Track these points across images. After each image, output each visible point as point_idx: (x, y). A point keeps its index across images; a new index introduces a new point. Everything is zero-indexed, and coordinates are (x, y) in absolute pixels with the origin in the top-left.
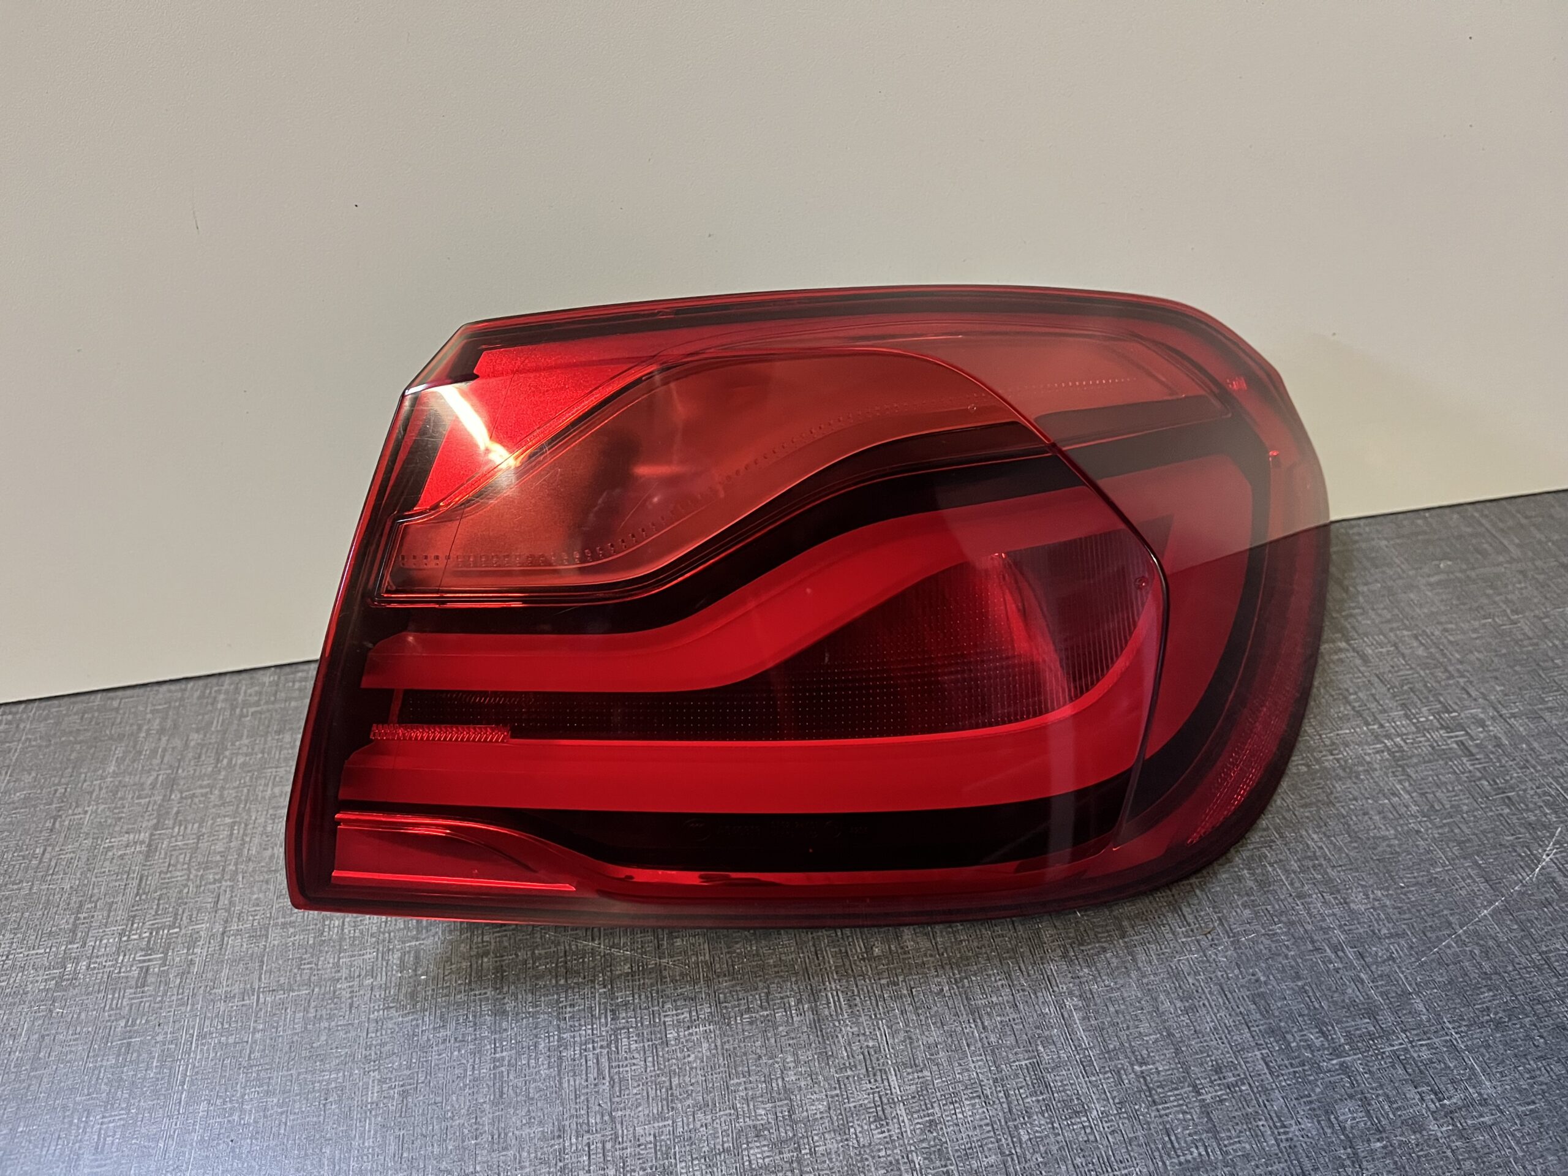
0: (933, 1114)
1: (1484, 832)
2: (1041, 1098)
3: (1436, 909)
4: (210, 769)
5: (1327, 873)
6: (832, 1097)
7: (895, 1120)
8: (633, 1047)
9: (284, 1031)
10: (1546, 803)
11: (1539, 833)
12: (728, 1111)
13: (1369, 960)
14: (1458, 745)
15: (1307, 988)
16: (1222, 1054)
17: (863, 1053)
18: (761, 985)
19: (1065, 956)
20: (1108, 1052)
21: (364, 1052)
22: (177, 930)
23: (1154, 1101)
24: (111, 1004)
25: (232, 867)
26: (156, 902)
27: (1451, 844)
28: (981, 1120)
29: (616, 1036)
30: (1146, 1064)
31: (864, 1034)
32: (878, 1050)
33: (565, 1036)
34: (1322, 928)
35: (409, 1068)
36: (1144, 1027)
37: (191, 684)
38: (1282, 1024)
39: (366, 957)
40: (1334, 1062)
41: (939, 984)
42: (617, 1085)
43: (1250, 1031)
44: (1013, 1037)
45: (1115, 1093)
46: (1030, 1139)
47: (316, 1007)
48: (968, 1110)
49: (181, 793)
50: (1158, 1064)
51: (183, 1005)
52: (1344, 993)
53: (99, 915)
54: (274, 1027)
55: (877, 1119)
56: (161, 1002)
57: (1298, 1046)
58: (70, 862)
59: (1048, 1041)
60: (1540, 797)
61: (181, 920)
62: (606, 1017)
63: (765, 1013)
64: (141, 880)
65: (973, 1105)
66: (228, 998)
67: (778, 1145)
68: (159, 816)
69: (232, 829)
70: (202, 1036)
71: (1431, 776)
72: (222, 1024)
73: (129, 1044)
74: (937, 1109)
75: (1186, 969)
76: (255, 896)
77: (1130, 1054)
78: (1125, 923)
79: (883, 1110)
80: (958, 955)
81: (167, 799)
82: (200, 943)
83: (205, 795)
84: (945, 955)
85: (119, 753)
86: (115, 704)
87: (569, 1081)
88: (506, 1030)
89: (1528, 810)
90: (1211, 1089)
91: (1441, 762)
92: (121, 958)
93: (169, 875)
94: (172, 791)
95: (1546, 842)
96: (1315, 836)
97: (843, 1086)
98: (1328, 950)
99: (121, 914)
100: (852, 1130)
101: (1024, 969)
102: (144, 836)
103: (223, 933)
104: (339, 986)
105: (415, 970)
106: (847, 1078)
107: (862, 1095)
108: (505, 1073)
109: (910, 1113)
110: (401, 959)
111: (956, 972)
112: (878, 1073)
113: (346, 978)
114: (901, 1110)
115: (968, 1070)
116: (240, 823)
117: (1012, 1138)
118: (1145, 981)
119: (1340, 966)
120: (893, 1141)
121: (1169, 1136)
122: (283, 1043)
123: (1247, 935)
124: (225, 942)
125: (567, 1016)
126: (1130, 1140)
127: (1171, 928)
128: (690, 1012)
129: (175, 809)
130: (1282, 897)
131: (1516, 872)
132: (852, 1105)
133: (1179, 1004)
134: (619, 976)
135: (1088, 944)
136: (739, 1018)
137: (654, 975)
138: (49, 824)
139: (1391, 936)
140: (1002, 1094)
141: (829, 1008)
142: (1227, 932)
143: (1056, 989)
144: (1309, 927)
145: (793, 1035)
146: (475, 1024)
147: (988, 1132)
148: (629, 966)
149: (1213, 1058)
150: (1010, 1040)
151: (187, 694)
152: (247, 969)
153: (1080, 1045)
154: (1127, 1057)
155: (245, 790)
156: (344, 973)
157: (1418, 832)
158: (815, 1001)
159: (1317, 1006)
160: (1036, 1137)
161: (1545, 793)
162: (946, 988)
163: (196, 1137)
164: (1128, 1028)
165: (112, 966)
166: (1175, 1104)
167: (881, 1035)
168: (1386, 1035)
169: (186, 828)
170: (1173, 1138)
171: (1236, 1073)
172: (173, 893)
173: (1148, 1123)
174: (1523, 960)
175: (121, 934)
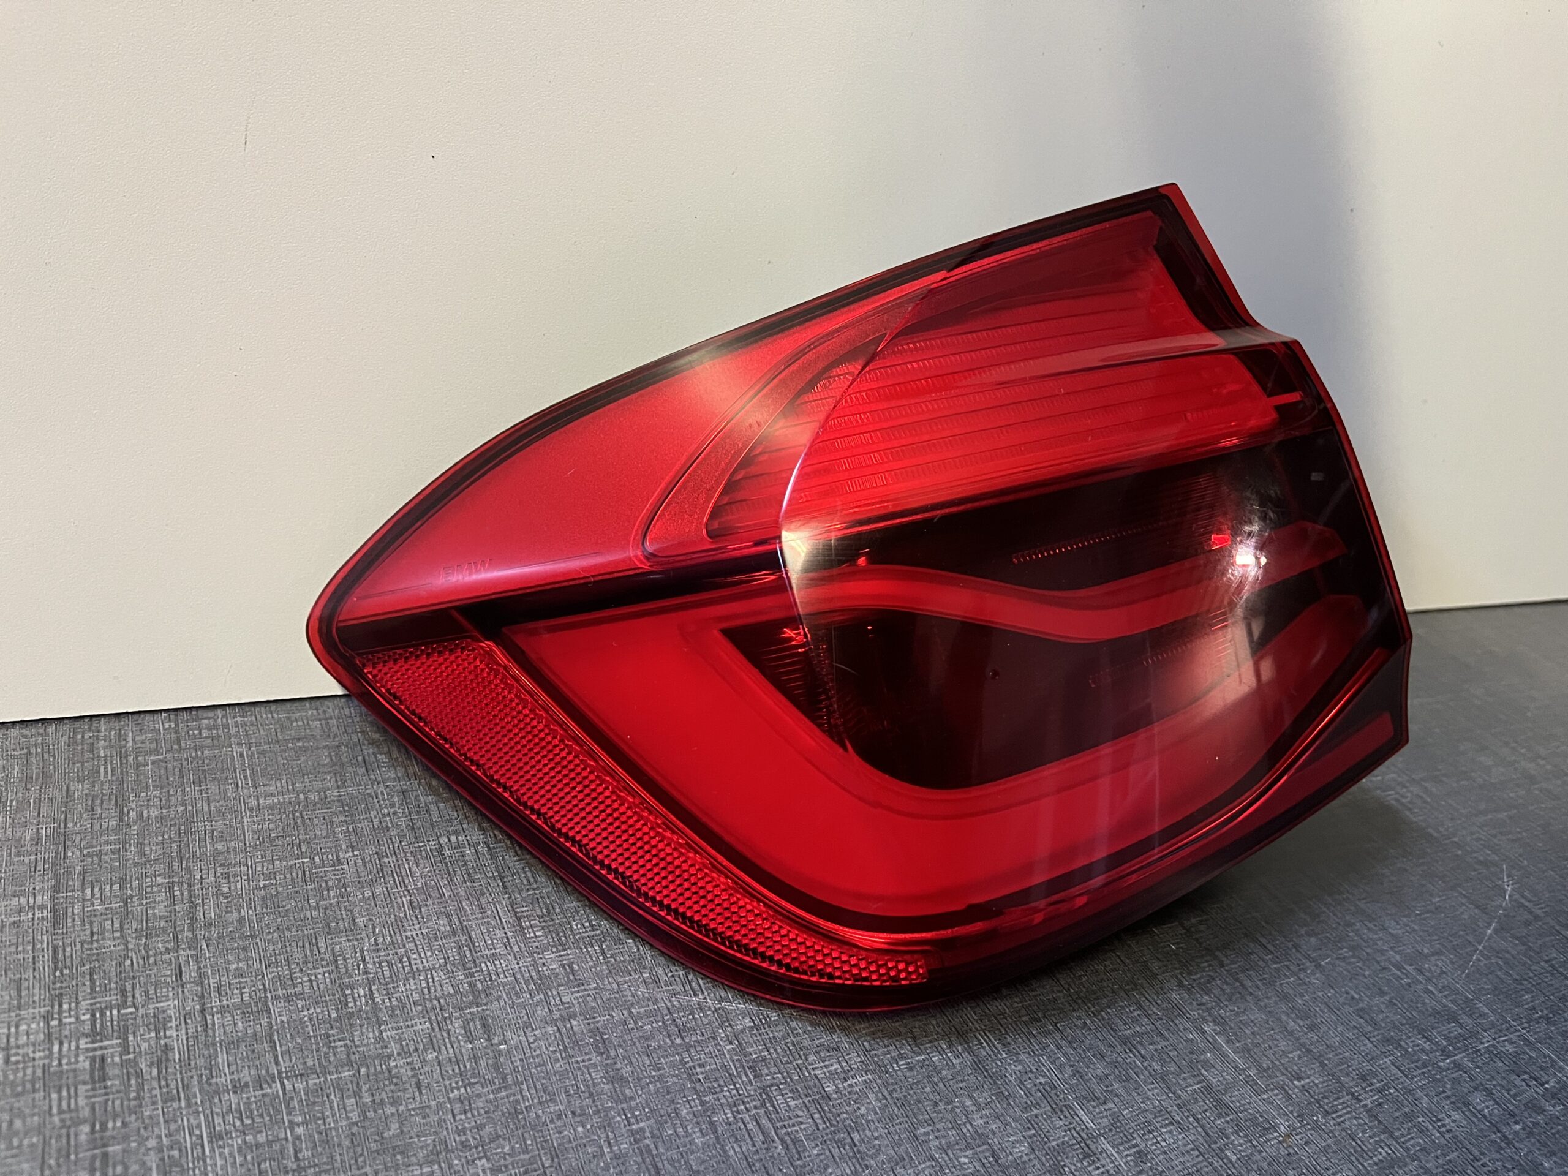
0: (1137, 1145)
1: (1453, 869)
2: (1228, 1119)
3: (1453, 931)
5: (1356, 905)
7: (1104, 1155)
8: (792, 1104)
9: (336, 1122)
10: (1484, 846)
11: (1492, 869)
12: (928, 1163)
13: (1427, 974)
16: (1359, 1063)
17: (1039, 1090)
18: (902, 1030)
19: (1181, 985)
20: (1265, 1071)
21: (458, 1139)
22: (131, 1010)
23: (1326, 1112)
24: (59, 1105)
25: (187, 933)
26: (88, 977)
27: (1435, 879)
28: (1185, 1145)
29: (767, 1094)
30: (1302, 1078)
31: (1031, 1071)
32: (1052, 1086)
33: (707, 1099)
34: (1378, 951)
35: (526, 1151)
36: (1283, 1046)
38: (1392, 1033)
39: (417, 1028)
40: (1448, 1061)
41: (1079, 1018)
42: (791, 1146)
43: (1371, 1042)
44: (1173, 1064)
45: (1291, 1108)
46: (1238, 1159)
47: (369, 1090)
48: (1168, 1137)
49: (81, 850)
50: (1312, 1078)
51: (173, 1100)
52: (1424, 1003)
54: (319, 1119)
55: (1086, 1155)
56: (138, 1098)
57: (1414, 1051)
59: (1207, 1065)
61: (133, 996)
62: (747, 1075)
63: (921, 1058)
64: (55, 951)
65: (1170, 1132)
66: (239, 1087)
68: (56, 876)
69: (172, 891)
70: (216, 1137)
72: (241, 1120)
73: (104, 1154)
74: (1139, 1140)
75: (1291, 992)
76: (234, 966)
77: (1284, 1071)
78: (1218, 954)
79: (1088, 1146)
81: (60, 856)
82: (174, 1024)
83: (116, 852)
84: (1072, 990)
87: (733, 1148)
88: (632, 1098)
89: (1474, 851)
90: (1367, 1095)
92: (56, 1048)
93: (96, 945)
94: (66, 848)
95: (1501, 876)
97: (1036, 1126)
98: (1393, 969)
101: (1151, 1000)
102: (42, 899)
103: (203, 1011)
104: (392, 1064)
105: (489, 1039)
106: (1036, 1117)
107: (1059, 1133)
108: (652, 1146)
109: (1115, 1146)
110: (466, 1029)
111: (1090, 1005)
112: (1064, 1109)
113: (399, 1054)
114: (1105, 1144)
115: (1148, 1099)
116: (180, 884)
117: (1222, 1160)
118: (1262, 1004)
119: (1409, 981)
121: (1354, 1141)
122: (339, 1136)
123: (1324, 959)
124: (209, 1022)
125: (700, 1078)
126: (1324, 1148)
127: (1258, 956)
128: (839, 1063)
129: (78, 869)
130: (1334, 926)
131: (1493, 899)
132: (1053, 1144)
133: (1301, 1023)
134: (742, 1031)
135: (1196, 973)
136: (895, 1065)
137: (782, 1028)
139: (1433, 954)
140: (1191, 1119)
141: (984, 1048)
142: (1306, 958)
143: (1189, 1016)
144: (1368, 951)
145: (960, 1078)
148: (749, 1019)
149: (1354, 1068)
150: (1173, 1068)
152: (253, 1051)
153: (1238, 1067)
154: (1283, 1074)
155: (175, 846)
156: (394, 1048)
157: (1405, 870)
158: (967, 1043)
159: (1410, 1016)
160: (1243, 1156)
161: (1479, 839)
162: (1088, 1022)
164: (1270, 1047)
165: (45, 1057)
167: (1048, 1071)
168: (1474, 1035)
169: (101, 890)
170: (1359, 1142)
172: (110, 966)
174: (1537, 968)
175: (47, 1018)
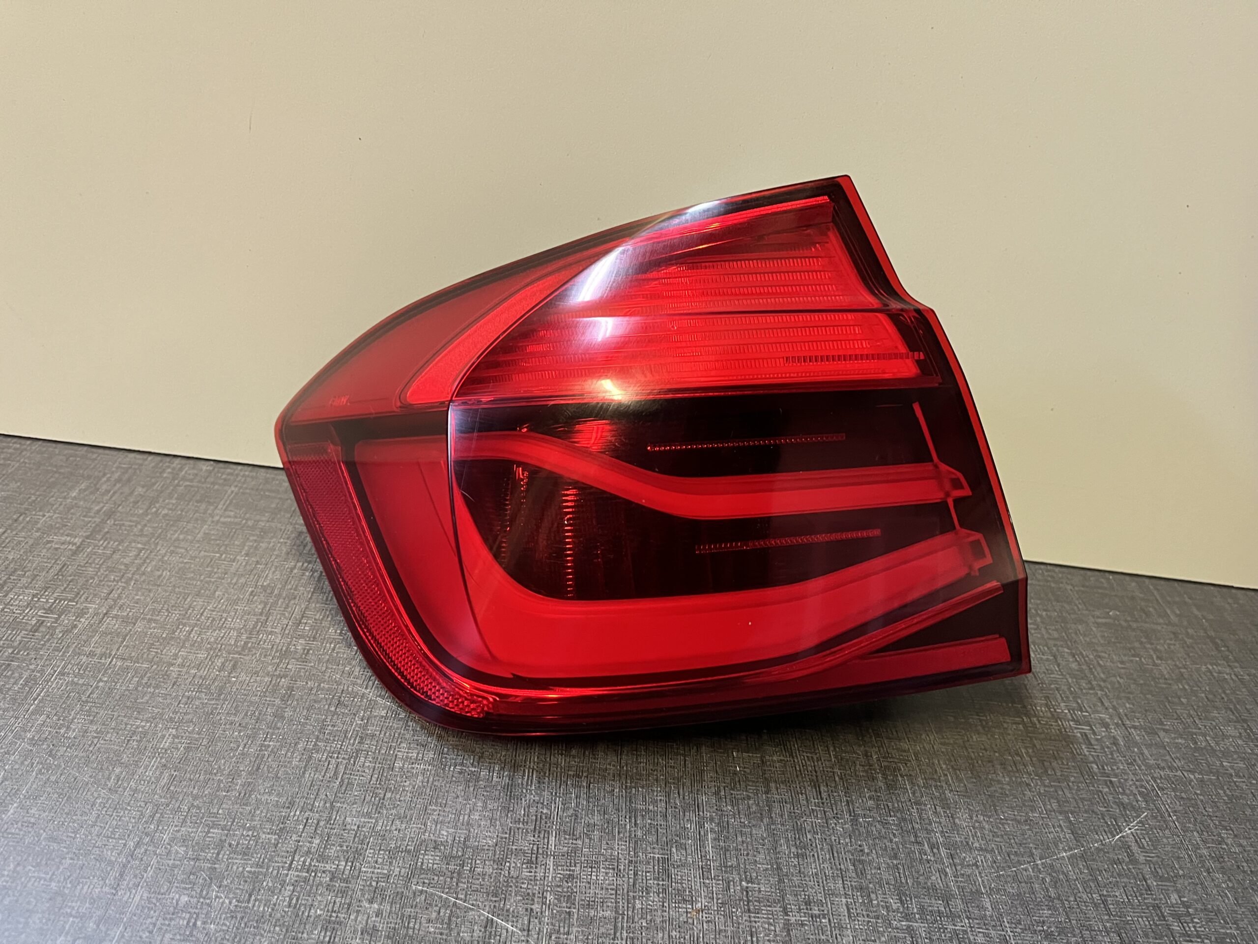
0: (573, 871)
1: (1082, 799)
2: (661, 883)
3: (1024, 841)
4: (141, 512)
5: (944, 793)
6: (502, 838)
7: (543, 867)
8: (367, 764)
9: (121, 686)
10: (1140, 793)
11: (1128, 812)
12: (419, 826)
13: (957, 861)
14: (1082, 735)
15: (900, 866)
16: (815, 892)
17: (536, 816)
18: (478, 750)
19: (717, 793)
20: (726, 867)
21: (171, 715)
22: (74, 604)
23: (749, 910)
24: (8, 637)
25: (130, 576)
26: (68, 582)
27: (1052, 801)
28: (609, 885)
29: (357, 755)
30: (752, 883)
31: (542, 804)
32: (548, 817)
33: (320, 744)
34: (926, 829)
35: (199, 734)
36: (760, 857)
37: (151, 458)
38: (871, 886)
39: (199, 655)
40: (904, 923)
41: (613, 786)
42: (344, 786)
44: (655, 837)
45: (720, 896)
46: (642, 909)
47: (150, 677)
48: (602, 876)
49: (115, 521)
50: (761, 886)
51: (57, 651)
52: (929, 878)
53: (24, 581)
54: (114, 682)
55: (530, 862)
56: (43, 645)
57: (878, 904)
58: (19, 543)
59: (682, 847)
60: (1137, 788)
61: (80, 598)
62: (355, 740)
63: (473, 769)
64: (63, 567)
65: (607, 873)
66: (91, 654)
67: (448, 859)
68: (94, 531)
69: (141, 551)
70: (62, 674)
71: (1053, 750)
72: (79, 670)
73: (9, 665)
74: (578, 868)
75: (808, 828)
76: (138, 597)
77: (742, 873)
78: (773, 785)
79: (537, 858)
80: (635, 771)
81: (103, 522)
82: (86, 616)
83: (130, 526)
84: (625, 768)
85: (83, 486)
86: (95, 456)
87: (310, 773)
88: (279, 729)
89: (1124, 793)
90: (798, 915)
91: (1064, 743)
92: (28, 610)
93: (84, 569)
94: (109, 519)
95: (1132, 820)
96: (944, 766)
97: (512, 833)
98: (926, 845)
99: (40, 584)
100: (508, 864)
101: (681, 794)
102: (77, 541)
103: (105, 614)
104: (171, 668)
105: (230, 673)
106: (518, 829)
107: (525, 843)
108: (267, 756)
109: (556, 865)
110: (223, 664)
111: (629, 781)
112: (543, 832)
113: (179, 665)
114: (550, 862)
115: (612, 849)
116: (148, 550)
117: (628, 903)
118: (773, 827)
119: (932, 859)
120: (536, 880)
121: (752, 936)
122: (116, 693)
123: (866, 818)
124: (104, 620)
125: (327, 732)
126: (720, 931)
127: (807, 798)
128: (418, 754)
129: (106, 530)
130: (903, 800)
131: (1099, 833)
132: (514, 847)
133: (793, 849)
134: (375, 717)
135: (738, 790)
136: (452, 767)
137: (401, 723)
138: (15, 517)
139: (981, 849)
140: (632, 872)
141: (523, 779)
142: (850, 811)
143: (701, 813)
144: (916, 826)
145: (488, 789)
146: (258, 719)
147: (611, 894)
148: (386, 711)
149: (807, 893)
150: (652, 838)
151: (146, 463)
152: (112, 640)
153: (706, 856)
154: (739, 874)
155: (160, 531)
156: (180, 660)
157: (1028, 785)
158: (514, 772)
159: (903, 881)
160: (647, 908)
161: (1142, 786)
162: (617, 790)
163: (29, 735)
164: (748, 855)
165: (20, 614)
166: (765, 916)
167: (555, 807)
168: (953, 917)
169: (109, 543)
170: (754, 939)
171: (822, 909)
172: (81, 581)
173: (739, 923)
174: (1085, 896)
175: (34, 596)
